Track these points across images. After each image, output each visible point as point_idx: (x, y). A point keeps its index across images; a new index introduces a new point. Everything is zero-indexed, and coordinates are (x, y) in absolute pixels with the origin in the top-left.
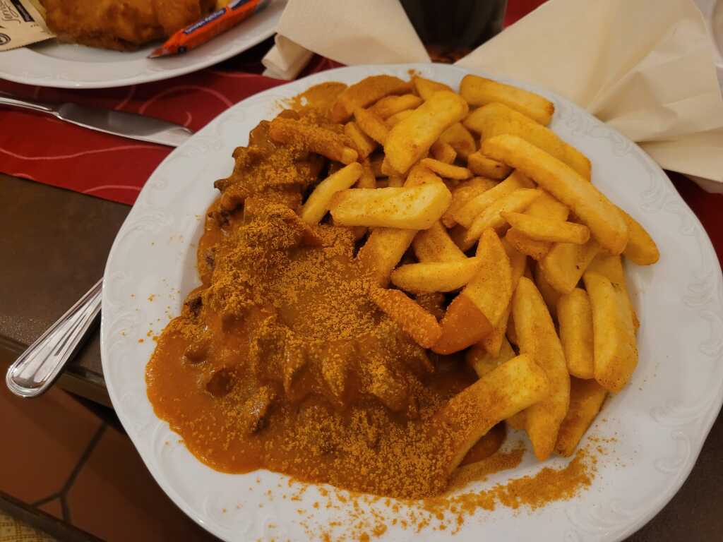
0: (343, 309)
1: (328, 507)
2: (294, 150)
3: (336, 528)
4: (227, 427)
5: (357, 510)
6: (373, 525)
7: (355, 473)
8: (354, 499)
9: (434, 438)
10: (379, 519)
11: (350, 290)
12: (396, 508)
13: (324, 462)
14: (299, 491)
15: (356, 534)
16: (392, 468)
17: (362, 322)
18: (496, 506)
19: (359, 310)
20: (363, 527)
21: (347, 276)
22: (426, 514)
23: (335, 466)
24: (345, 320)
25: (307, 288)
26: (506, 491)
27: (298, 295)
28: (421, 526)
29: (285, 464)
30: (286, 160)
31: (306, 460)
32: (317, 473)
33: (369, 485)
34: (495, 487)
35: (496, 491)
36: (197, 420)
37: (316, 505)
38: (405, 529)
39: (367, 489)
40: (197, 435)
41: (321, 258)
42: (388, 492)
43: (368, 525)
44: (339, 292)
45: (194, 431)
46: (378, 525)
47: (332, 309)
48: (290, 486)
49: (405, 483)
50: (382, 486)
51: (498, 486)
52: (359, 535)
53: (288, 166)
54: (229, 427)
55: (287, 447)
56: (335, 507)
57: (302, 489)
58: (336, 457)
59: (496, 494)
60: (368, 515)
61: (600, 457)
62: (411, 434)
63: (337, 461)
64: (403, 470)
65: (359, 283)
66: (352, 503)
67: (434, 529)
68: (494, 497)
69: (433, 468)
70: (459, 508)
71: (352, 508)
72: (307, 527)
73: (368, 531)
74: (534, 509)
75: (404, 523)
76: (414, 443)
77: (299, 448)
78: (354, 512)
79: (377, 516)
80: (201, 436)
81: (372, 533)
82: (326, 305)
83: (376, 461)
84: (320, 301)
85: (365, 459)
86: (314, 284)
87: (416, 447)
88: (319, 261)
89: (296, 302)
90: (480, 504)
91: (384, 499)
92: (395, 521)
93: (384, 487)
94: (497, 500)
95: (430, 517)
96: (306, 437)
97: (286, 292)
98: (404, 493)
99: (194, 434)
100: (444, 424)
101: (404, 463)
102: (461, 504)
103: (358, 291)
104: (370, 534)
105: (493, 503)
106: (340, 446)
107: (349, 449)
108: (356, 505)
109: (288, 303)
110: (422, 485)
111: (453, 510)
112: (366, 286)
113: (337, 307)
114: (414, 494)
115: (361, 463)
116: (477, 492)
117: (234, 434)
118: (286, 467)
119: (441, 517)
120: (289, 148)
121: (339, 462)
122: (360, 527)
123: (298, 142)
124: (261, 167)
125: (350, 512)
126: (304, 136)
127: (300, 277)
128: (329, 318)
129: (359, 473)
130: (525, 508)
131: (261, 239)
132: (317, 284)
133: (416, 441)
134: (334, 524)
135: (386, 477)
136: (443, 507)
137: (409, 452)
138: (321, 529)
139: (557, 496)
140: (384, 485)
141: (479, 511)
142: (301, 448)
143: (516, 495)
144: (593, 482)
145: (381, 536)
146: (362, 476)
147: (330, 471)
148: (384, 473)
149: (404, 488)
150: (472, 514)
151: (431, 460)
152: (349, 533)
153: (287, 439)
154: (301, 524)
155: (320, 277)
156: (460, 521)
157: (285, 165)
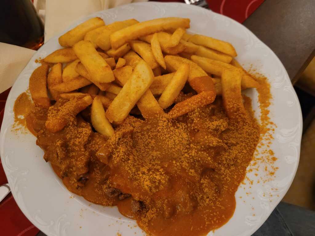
0: (172, 133)
1: (258, 170)
2: (72, 123)
3: (268, 169)
4: (213, 205)
5: (261, 159)
6: (269, 154)
7: (245, 155)
8: (256, 159)
9: (239, 120)
10: (266, 152)
11: (163, 127)
12: (262, 144)
13: (238, 166)
14: (248, 180)
15: (272, 162)
16: (246, 140)
17: (181, 127)
18: (268, 110)
19: (174, 127)
20: (269, 158)
21: (155, 126)
22: (266, 134)
23: (240, 163)
24: (178, 134)
25: (154, 145)
26: (262, 105)
27: (156, 151)
28: (271, 137)
29: (236, 183)
30: (74, 130)
31: (236, 173)
32: (242, 170)
33: (251, 152)
34: (260, 108)
35: (262, 108)
36: (206, 220)
37: (256, 175)
38: (272, 143)
39: (252, 153)
40: (214, 221)
41: (139, 134)
42: (255, 145)
43: (268, 157)
44: (162, 132)
45: (211, 222)
46: (268, 152)
47: (170, 138)
48: (245, 184)
49: (253, 138)
50: (252, 147)
51: (260, 107)
52: (272, 161)
53: (78, 131)
54: (214, 204)
55: (228, 180)
56: (258, 167)
57: (248, 179)
58: (237, 161)
59: (263, 108)
60: (264, 155)
61: (257, 71)
62: (233, 128)
63: (238, 161)
64: (248, 137)
65: (161, 121)
66: (258, 161)
67: (274, 133)
68: (264, 109)
69: (250, 125)
70: (266, 122)
71: (260, 161)
72: (266, 181)
73: (271, 157)
74: (271, 98)
75: (269, 143)
76: (237, 129)
77: (230, 175)
78: (262, 160)
79: (265, 152)
80: (215, 219)
81: (272, 155)
82: (167, 140)
83: (242, 145)
84: (164, 142)
85: (240, 149)
86: (153, 141)
87: (239, 129)
88: (140, 136)
89: (160, 153)
90: (266, 115)
91: (257, 148)
92: (268, 146)
93: (253, 146)
94: (266, 109)
95: (268, 133)
96: (226, 170)
97: (152, 156)
98: (257, 139)
99: (213, 223)
100: (235, 114)
101: (245, 135)
102: (265, 121)
103: (165, 123)
104: (272, 157)
105: (267, 110)
106: (233, 157)
107: (235, 154)
108: (258, 159)
109: (159, 157)
110: (255, 132)
111: (267, 124)
112: (164, 119)
113: (169, 135)
114: (258, 136)
115: (241, 152)
116: (261, 115)
117: (217, 203)
118: (237, 183)
119: (269, 129)
120: (69, 125)
121: (239, 160)
122: (269, 160)
123: (70, 118)
124: (70, 145)
125: (261, 162)
126: (68, 114)
127: (146, 147)
128: (174, 141)
129: (245, 154)
130: (271, 101)
131: (127, 154)
132: (153, 140)
133: (237, 128)
134: (266, 170)
135: (249, 144)
136: (265, 127)
137: (241, 132)
138: (267, 175)
139: (269, 89)
140: (252, 146)
141: (269, 116)
142: (230, 174)
143: (265, 102)
144: (266, 77)
145: (274, 152)
146: (247, 153)
147: (242, 165)
148: (247, 144)
149: (255, 138)
150: (270, 119)
151: (246, 125)
152: (271, 164)
153: (225, 179)
154: (264, 183)
155: (150, 138)
156: (272, 123)
157: (76, 132)
